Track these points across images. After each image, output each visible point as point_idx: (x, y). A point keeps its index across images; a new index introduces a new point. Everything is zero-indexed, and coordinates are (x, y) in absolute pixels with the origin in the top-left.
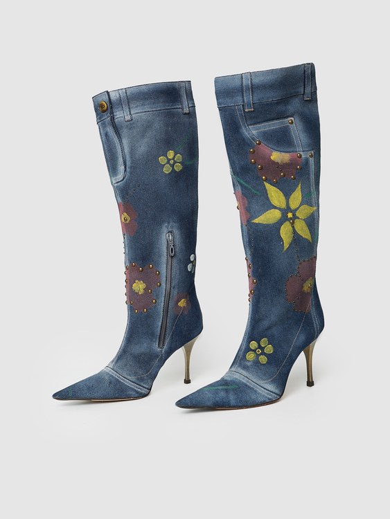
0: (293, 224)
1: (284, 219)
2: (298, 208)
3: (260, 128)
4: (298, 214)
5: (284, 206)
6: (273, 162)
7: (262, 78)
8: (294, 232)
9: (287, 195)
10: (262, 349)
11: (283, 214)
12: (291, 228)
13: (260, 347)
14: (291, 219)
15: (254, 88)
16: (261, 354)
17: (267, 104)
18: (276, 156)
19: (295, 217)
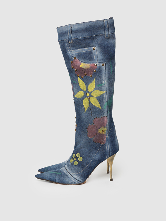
0: (89, 99)
1: (85, 96)
2: (92, 92)
3: (76, 51)
4: (92, 94)
5: (85, 90)
6: (81, 68)
7: (76, 27)
8: (90, 103)
9: (87, 85)
10: (77, 158)
11: (84, 94)
12: (88, 101)
13: (76, 157)
14: (88, 96)
15: (72, 32)
16: (76, 161)
17: (79, 40)
18: (84, 65)
19: (90, 96)
